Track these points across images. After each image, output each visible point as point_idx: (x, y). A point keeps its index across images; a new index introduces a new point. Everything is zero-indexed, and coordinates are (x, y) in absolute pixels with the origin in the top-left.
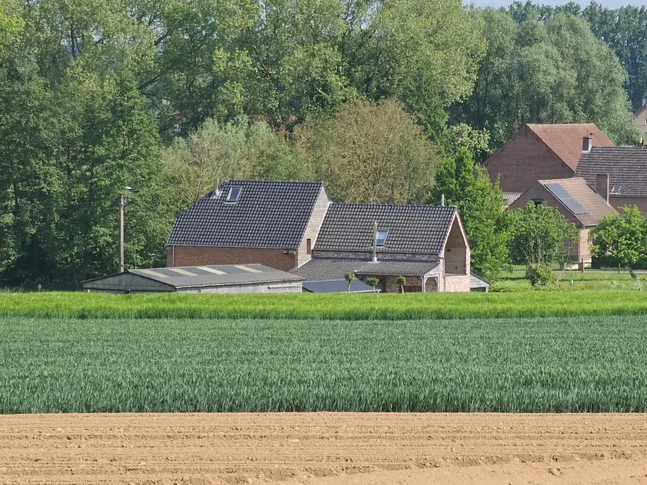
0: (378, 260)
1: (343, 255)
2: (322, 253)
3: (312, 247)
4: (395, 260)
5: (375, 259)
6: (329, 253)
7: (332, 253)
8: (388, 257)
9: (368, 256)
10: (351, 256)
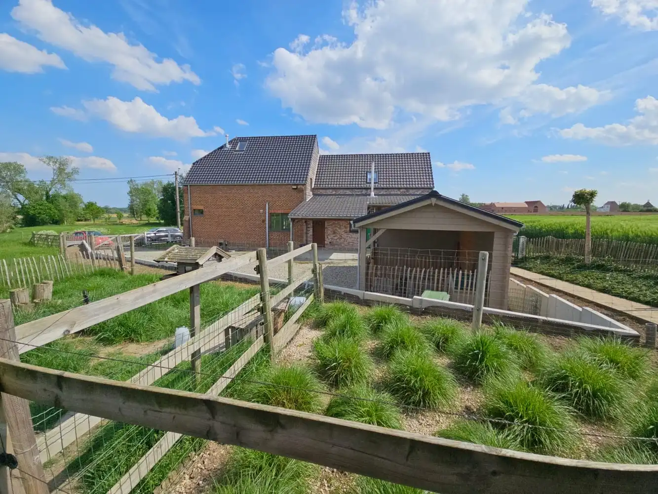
0: (375, 195)
1: (341, 192)
2: (321, 191)
3: (313, 187)
4: (390, 195)
5: (373, 194)
6: (328, 191)
7: (331, 191)
8: (382, 192)
9: (364, 192)
10: (348, 192)
